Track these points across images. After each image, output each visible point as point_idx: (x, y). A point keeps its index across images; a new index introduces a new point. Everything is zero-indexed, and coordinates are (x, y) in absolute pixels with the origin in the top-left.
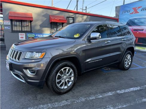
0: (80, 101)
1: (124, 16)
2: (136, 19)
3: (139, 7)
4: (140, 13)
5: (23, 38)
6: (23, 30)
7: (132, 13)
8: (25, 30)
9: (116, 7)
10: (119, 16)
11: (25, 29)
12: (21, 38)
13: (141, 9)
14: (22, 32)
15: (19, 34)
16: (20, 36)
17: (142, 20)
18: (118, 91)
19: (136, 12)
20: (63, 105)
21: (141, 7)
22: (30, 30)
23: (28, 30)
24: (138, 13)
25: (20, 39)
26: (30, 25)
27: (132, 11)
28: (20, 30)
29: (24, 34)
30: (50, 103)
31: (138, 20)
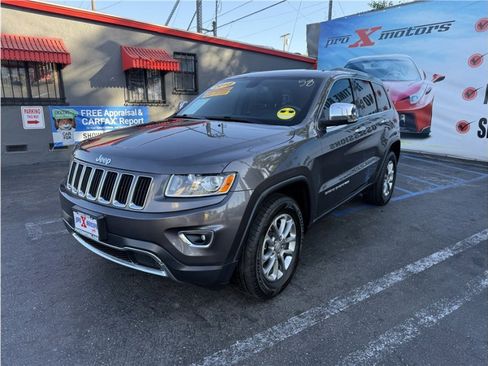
0: (336, 311)
1: (333, 54)
2: (366, 62)
3: (374, 30)
4: (378, 44)
5: (36, 122)
6: (35, 96)
7: (356, 45)
8: (44, 95)
9: (309, 27)
10: (316, 53)
11: (42, 92)
12: (29, 122)
13: (379, 32)
14: (30, 101)
15: (23, 108)
16: (25, 118)
17: (384, 66)
18: (409, 266)
19: (367, 42)
20: (300, 330)
21: (380, 28)
22: (58, 96)
23: (52, 96)
24: (373, 44)
25: (27, 126)
26: (56, 77)
27: (356, 38)
28: (25, 96)
29: (41, 108)
30: (257, 331)
31: (372, 66)
